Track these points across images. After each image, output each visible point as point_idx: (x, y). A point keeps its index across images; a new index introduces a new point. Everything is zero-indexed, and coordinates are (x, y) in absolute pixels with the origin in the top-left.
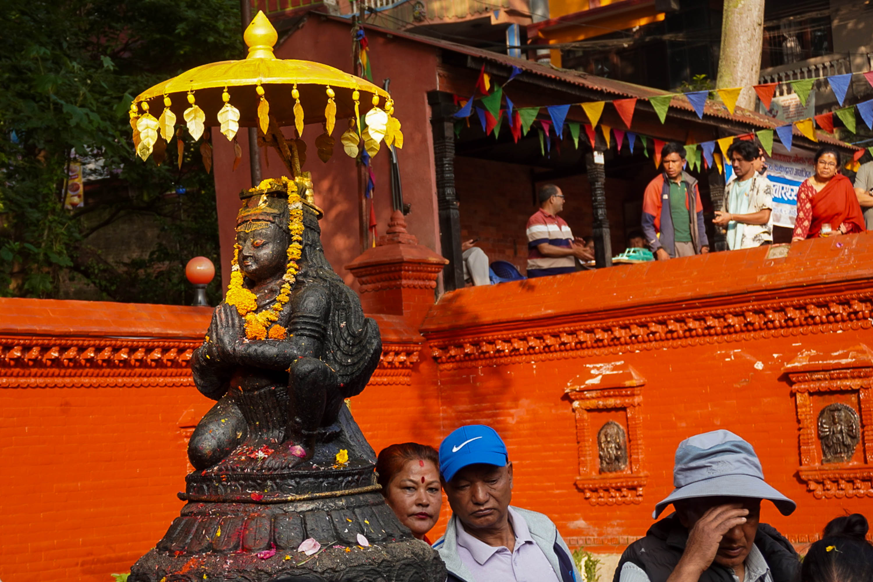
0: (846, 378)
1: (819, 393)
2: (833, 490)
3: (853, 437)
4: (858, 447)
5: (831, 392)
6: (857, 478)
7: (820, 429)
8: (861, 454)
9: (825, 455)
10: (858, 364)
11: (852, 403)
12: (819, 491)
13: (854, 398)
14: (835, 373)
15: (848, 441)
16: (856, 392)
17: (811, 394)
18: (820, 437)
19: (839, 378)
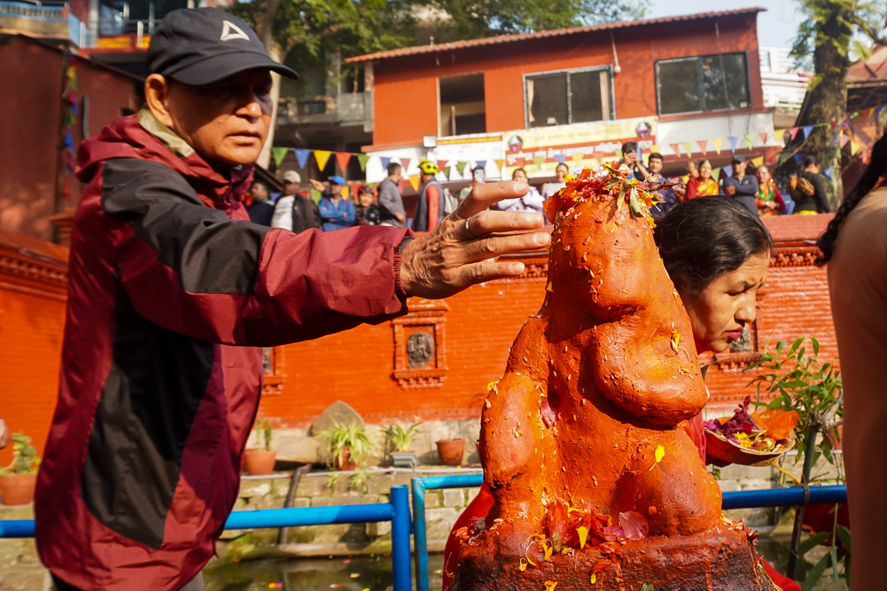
0: (428, 316)
1: (410, 325)
2: (414, 384)
3: (429, 352)
4: (432, 358)
5: (417, 325)
6: (430, 377)
7: (407, 346)
8: (433, 363)
9: (410, 362)
10: (438, 308)
11: (429, 333)
12: (405, 385)
13: (431, 329)
14: (421, 313)
15: (426, 354)
16: (433, 325)
17: (405, 326)
18: (408, 352)
19: (424, 316)
